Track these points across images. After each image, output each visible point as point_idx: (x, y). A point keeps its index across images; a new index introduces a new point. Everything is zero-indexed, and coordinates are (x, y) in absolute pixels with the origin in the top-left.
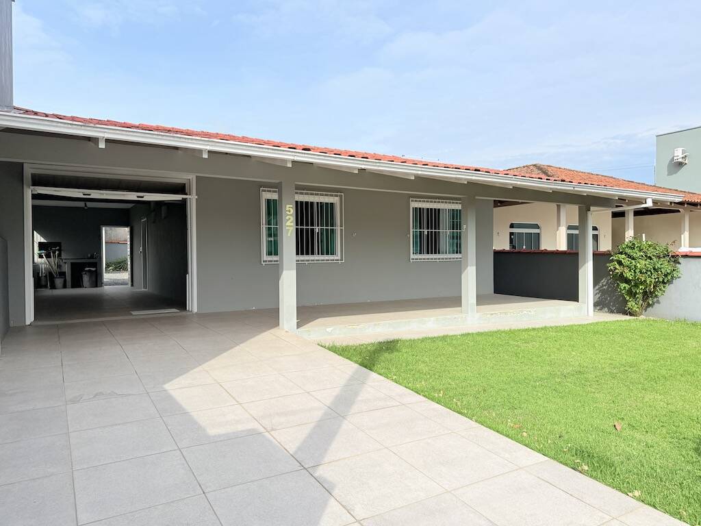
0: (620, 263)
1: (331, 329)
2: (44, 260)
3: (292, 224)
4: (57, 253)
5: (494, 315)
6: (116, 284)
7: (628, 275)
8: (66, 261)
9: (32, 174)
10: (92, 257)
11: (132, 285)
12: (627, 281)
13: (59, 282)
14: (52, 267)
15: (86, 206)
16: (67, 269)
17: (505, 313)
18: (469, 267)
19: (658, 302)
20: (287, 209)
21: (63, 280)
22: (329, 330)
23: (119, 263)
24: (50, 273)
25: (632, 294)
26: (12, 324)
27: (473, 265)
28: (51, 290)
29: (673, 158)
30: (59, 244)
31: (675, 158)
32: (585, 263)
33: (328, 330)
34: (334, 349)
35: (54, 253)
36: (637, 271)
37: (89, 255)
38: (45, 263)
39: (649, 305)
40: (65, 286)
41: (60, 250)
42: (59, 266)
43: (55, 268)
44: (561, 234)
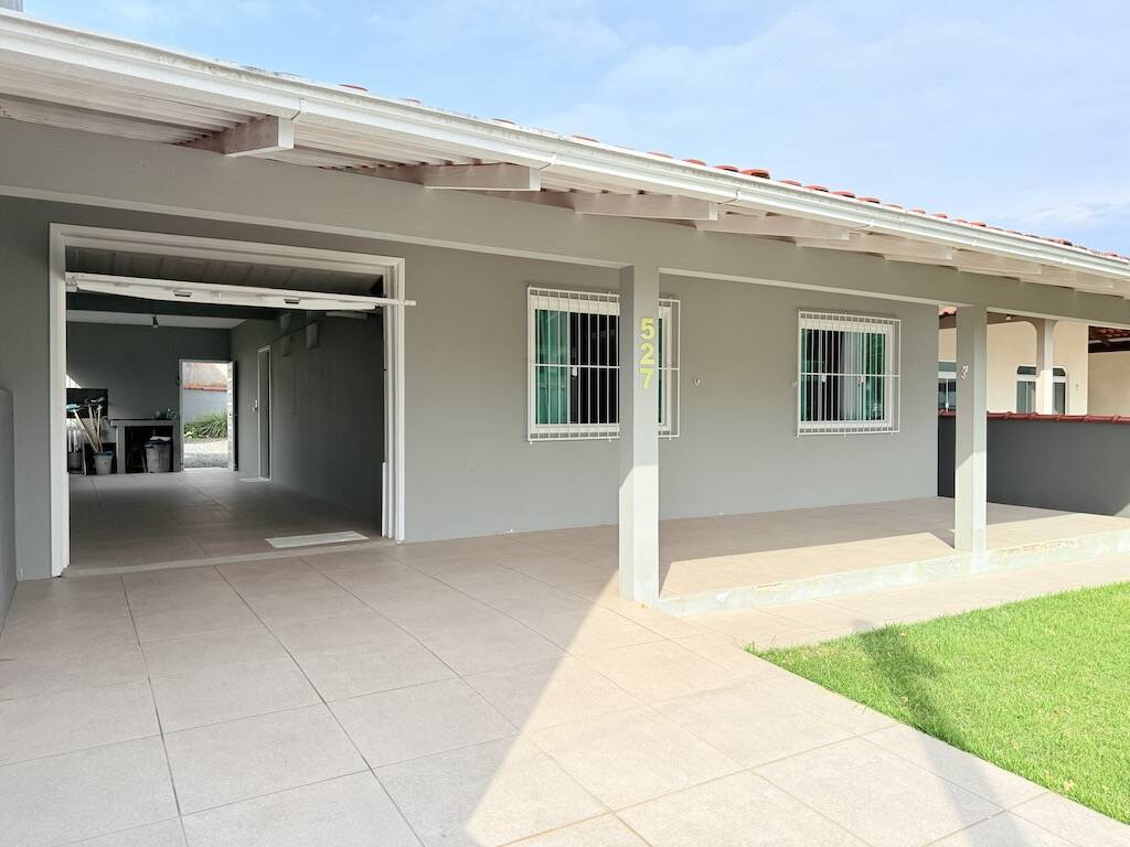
1: (727, 594)
2: (76, 421)
3: (652, 362)
4: (100, 408)
5: (1015, 553)
6: (204, 465)
8: (116, 423)
9: (66, 247)
10: (163, 417)
11: (237, 468)
13: (103, 462)
14: (91, 436)
15: (155, 322)
16: (117, 437)
17: (1034, 548)
18: (974, 454)
20: (644, 328)
21: (111, 457)
22: (721, 597)
23: (204, 424)
24: (88, 446)
26: (21, 575)
27: (982, 451)
28: (89, 478)
30: (104, 393)
33: (718, 598)
34: (772, 656)
35: (94, 408)
37: (158, 413)
38: (79, 427)
40: (114, 470)
41: (105, 404)
42: (104, 433)
43: (96, 435)
44: (1045, 383)
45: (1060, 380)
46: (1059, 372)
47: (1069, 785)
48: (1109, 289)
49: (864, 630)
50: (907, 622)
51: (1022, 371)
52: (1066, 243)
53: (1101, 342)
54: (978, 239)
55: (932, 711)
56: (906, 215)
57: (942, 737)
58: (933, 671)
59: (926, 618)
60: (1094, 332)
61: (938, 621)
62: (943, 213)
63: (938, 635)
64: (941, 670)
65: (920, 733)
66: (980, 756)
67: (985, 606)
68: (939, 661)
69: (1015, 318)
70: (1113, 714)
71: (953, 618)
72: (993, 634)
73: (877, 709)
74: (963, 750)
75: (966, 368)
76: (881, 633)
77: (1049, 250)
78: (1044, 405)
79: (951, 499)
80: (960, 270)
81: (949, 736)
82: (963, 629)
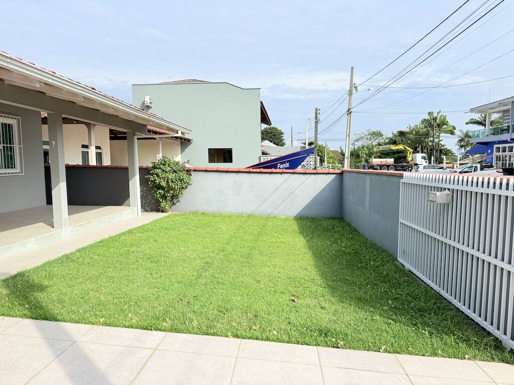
0: (158, 176)
5: (82, 226)
7: (163, 184)
12: (163, 188)
17: (90, 223)
18: (60, 183)
19: (179, 201)
25: (164, 197)
27: (64, 181)
29: (144, 102)
31: (145, 103)
32: (134, 176)
36: (170, 181)
39: (174, 204)
44: (92, 152)
45: (99, 151)
46: (98, 148)
47: (101, 320)
48: (111, 112)
49: (4, 277)
50: (29, 268)
51: (84, 146)
52: (93, 88)
53: (115, 136)
54: (52, 79)
55: (41, 308)
56: (11, 58)
57: (46, 319)
58: (42, 288)
59: (39, 264)
60: (111, 131)
61: (46, 264)
62: (33, 63)
63: (46, 270)
64: (47, 287)
65: (35, 320)
66: (65, 321)
67: (68, 252)
68: (46, 283)
69: (78, 122)
70: (120, 285)
71: (53, 261)
72: (72, 264)
73: (11, 316)
74: (56, 321)
75: (54, 142)
76: (15, 277)
77: (85, 90)
78: (93, 162)
79: (51, 205)
80: (47, 94)
81: (49, 317)
82: (58, 264)
